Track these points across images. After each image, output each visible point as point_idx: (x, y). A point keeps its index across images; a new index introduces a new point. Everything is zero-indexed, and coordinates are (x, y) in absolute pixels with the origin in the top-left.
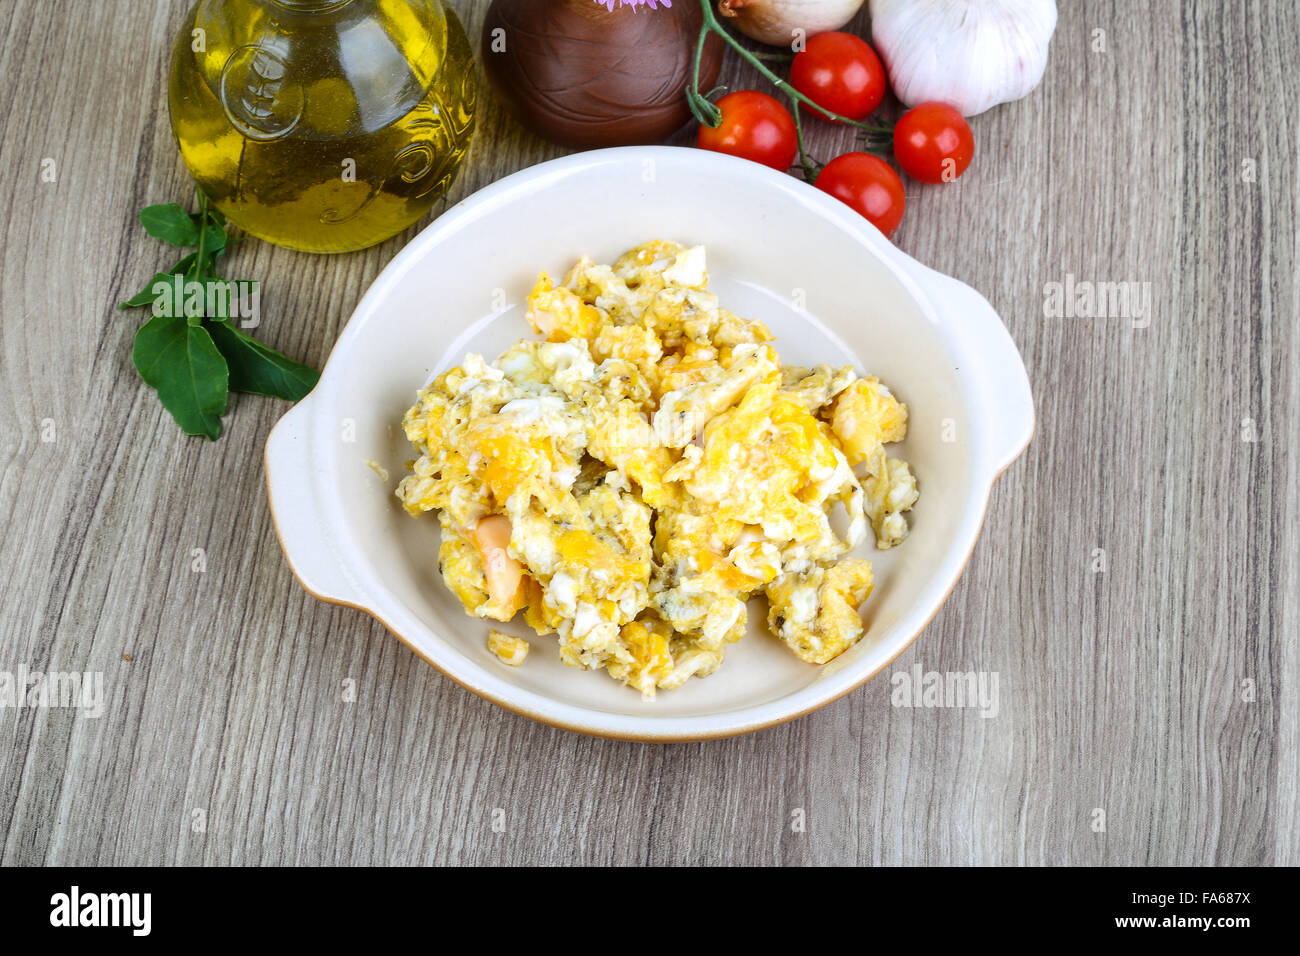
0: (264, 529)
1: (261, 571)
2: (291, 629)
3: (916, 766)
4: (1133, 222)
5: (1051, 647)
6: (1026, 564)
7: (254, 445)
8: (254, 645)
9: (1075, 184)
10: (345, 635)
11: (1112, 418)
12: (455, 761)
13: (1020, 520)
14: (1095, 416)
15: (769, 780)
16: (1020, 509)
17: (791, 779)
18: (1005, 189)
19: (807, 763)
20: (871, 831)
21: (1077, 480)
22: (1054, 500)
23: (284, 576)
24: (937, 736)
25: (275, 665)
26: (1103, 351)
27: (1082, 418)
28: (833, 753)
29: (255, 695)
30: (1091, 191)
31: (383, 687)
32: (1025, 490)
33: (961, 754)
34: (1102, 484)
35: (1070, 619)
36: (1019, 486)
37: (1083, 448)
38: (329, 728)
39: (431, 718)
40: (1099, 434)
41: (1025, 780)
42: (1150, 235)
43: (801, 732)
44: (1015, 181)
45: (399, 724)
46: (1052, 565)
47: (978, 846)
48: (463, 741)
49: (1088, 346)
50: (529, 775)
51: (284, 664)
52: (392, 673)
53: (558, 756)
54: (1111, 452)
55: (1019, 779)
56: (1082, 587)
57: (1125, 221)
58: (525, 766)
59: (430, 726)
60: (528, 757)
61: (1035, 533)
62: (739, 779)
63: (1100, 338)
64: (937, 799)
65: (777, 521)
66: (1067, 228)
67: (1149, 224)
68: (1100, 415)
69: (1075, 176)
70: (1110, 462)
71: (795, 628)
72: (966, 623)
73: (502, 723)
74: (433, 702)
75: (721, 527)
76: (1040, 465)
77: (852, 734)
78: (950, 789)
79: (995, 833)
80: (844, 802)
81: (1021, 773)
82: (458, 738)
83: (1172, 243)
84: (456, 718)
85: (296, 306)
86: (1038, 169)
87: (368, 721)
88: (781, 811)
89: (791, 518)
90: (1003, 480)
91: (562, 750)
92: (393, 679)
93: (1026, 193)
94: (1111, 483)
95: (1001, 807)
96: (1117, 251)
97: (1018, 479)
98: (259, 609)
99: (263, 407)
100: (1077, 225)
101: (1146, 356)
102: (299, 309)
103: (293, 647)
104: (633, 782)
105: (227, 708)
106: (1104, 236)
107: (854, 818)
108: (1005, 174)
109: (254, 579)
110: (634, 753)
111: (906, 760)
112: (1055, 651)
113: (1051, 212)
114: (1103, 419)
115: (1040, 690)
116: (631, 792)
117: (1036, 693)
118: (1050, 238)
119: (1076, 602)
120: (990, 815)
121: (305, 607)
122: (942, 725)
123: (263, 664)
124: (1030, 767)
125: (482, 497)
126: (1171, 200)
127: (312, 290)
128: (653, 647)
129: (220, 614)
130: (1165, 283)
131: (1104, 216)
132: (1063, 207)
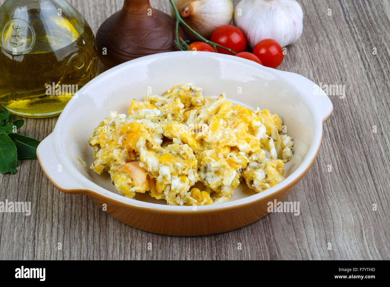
0: (39, 196)
1: (40, 209)
2: (56, 224)
3: (317, 229)
4: (347, 71)
5: (357, 187)
6: (340, 166)
7: (30, 174)
8: (41, 231)
9: (322, 65)
10: (78, 223)
11: (358, 122)
12: (131, 254)
13: (333, 154)
14: (351, 122)
15: (260, 241)
16: (332, 151)
17: (268, 240)
18: (297, 69)
19: (273, 234)
20: (305, 251)
21: (351, 140)
22: (344, 147)
23: (49, 209)
24: (322, 219)
25: (51, 235)
26: (348, 106)
27: (347, 124)
28: (283, 230)
29: (45, 245)
30: (329, 66)
31: (97, 236)
32: (332, 146)
33: (333, 223)
34: (361, 140)
35: (362, 179)
36: (330, 145)
37: (350, 132)
38: (77, 251)
39: (118, 242)
40: (354, 127)
41: (361, 226)
42: (354, 74)
43: (268, 226)
44: (300, 67)
45: (105, 246)
46: (350, 164)
47: (350, 249)
48: (133, 247)
49: (342, 105)
50: (162, 254)
51: (55, 234)
52: (99, 231)
53: (173, 246)
54: (361, 131)
55: (359, 227)
56: (363, 169)
57: (344, 71)
58: (160, 251)
59: (119, 244)
60: (160, 248)
61: (340, 157)
62: (248, 243)
63: (346, 102)
64: (328, 237)
65: (243, 143)
66: (323, 76)
67: (353, 71)
68: (353, 122)
69: (322, 63)
70: (361, 134)
71: (258, 182)
72: (323, 185)
73: (148, 240)
74: (118, 237)
75: (222, 150)
76: (335, 138)
77: (289, 223)
78: (332, 233)
79: (355, 244)
80: (292, 243)
81: (359, 225)
82: (131, 247)
83: (363, 75)
84: (128, 241)
85: (39, 133)
86: (307, 63)
87: (93, 247)
88: (267, 250)
89: (248, 142)
90: (323, 144)
91: (174, 244)
92: (100, 233)
93: (305, 69)
94: (364, 139)
95: (354, 236)
96: (344, 80)
97: (328, 143)
98: (41, 219)
99: (31, 163)
100: (327, 75)
101: (365, 105)
102: (40, 134)
103: (58, 229)
104: (205, 250)
105: (34, 251)
106: (338, 76)
107: (297, 247)
108: (296, 65)
109: (38, 211)
110: (203, 241)
111: (312, 228)
112: (359, 188)
113: (316, 73)
114: (355, 123)
115: (358, 200)
116: (205, 253)
117: (357, 201)
118: (318, 79)
119: (363, 173)
120: (351, 239)
121: (60, 217)
122: (323, 216)
123: (46, 236)
124: (362, 223)
125: (125, 152)
126: (359, 64)
127: (44, 129)
128: (204, 196)
129: (26, 223)
130: (364, 85)
131: (336, 72)
132: (320, 71)
